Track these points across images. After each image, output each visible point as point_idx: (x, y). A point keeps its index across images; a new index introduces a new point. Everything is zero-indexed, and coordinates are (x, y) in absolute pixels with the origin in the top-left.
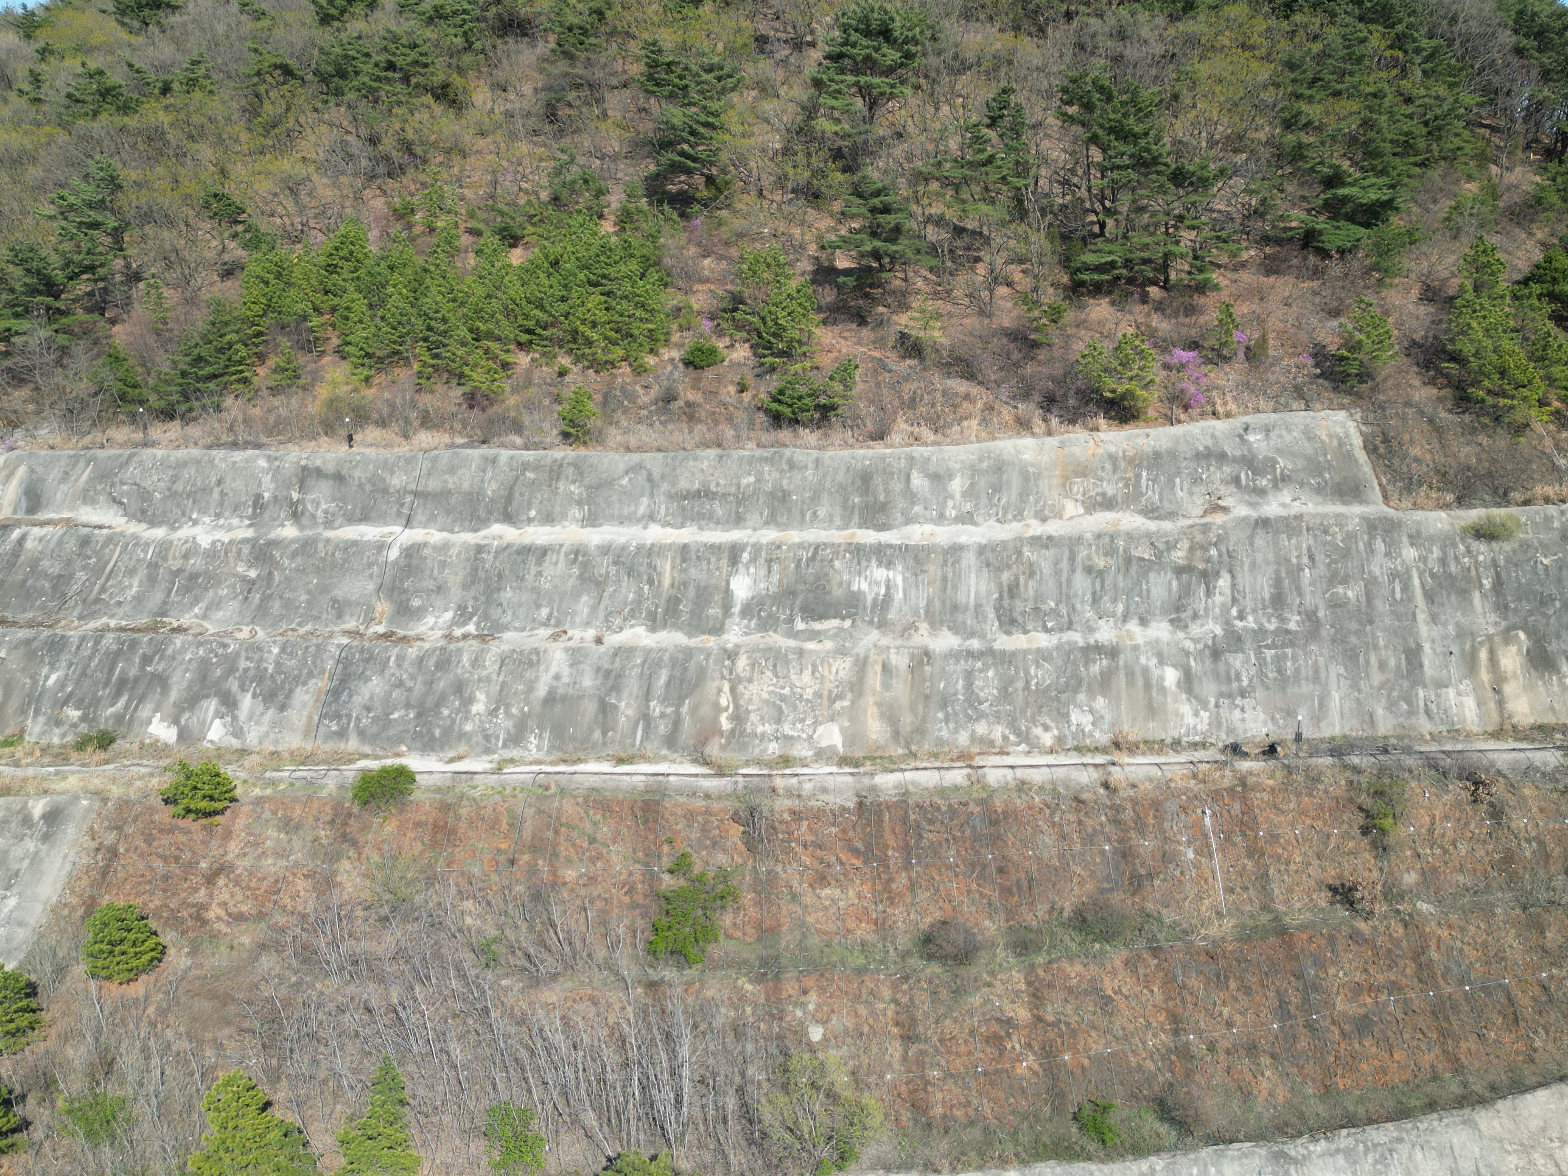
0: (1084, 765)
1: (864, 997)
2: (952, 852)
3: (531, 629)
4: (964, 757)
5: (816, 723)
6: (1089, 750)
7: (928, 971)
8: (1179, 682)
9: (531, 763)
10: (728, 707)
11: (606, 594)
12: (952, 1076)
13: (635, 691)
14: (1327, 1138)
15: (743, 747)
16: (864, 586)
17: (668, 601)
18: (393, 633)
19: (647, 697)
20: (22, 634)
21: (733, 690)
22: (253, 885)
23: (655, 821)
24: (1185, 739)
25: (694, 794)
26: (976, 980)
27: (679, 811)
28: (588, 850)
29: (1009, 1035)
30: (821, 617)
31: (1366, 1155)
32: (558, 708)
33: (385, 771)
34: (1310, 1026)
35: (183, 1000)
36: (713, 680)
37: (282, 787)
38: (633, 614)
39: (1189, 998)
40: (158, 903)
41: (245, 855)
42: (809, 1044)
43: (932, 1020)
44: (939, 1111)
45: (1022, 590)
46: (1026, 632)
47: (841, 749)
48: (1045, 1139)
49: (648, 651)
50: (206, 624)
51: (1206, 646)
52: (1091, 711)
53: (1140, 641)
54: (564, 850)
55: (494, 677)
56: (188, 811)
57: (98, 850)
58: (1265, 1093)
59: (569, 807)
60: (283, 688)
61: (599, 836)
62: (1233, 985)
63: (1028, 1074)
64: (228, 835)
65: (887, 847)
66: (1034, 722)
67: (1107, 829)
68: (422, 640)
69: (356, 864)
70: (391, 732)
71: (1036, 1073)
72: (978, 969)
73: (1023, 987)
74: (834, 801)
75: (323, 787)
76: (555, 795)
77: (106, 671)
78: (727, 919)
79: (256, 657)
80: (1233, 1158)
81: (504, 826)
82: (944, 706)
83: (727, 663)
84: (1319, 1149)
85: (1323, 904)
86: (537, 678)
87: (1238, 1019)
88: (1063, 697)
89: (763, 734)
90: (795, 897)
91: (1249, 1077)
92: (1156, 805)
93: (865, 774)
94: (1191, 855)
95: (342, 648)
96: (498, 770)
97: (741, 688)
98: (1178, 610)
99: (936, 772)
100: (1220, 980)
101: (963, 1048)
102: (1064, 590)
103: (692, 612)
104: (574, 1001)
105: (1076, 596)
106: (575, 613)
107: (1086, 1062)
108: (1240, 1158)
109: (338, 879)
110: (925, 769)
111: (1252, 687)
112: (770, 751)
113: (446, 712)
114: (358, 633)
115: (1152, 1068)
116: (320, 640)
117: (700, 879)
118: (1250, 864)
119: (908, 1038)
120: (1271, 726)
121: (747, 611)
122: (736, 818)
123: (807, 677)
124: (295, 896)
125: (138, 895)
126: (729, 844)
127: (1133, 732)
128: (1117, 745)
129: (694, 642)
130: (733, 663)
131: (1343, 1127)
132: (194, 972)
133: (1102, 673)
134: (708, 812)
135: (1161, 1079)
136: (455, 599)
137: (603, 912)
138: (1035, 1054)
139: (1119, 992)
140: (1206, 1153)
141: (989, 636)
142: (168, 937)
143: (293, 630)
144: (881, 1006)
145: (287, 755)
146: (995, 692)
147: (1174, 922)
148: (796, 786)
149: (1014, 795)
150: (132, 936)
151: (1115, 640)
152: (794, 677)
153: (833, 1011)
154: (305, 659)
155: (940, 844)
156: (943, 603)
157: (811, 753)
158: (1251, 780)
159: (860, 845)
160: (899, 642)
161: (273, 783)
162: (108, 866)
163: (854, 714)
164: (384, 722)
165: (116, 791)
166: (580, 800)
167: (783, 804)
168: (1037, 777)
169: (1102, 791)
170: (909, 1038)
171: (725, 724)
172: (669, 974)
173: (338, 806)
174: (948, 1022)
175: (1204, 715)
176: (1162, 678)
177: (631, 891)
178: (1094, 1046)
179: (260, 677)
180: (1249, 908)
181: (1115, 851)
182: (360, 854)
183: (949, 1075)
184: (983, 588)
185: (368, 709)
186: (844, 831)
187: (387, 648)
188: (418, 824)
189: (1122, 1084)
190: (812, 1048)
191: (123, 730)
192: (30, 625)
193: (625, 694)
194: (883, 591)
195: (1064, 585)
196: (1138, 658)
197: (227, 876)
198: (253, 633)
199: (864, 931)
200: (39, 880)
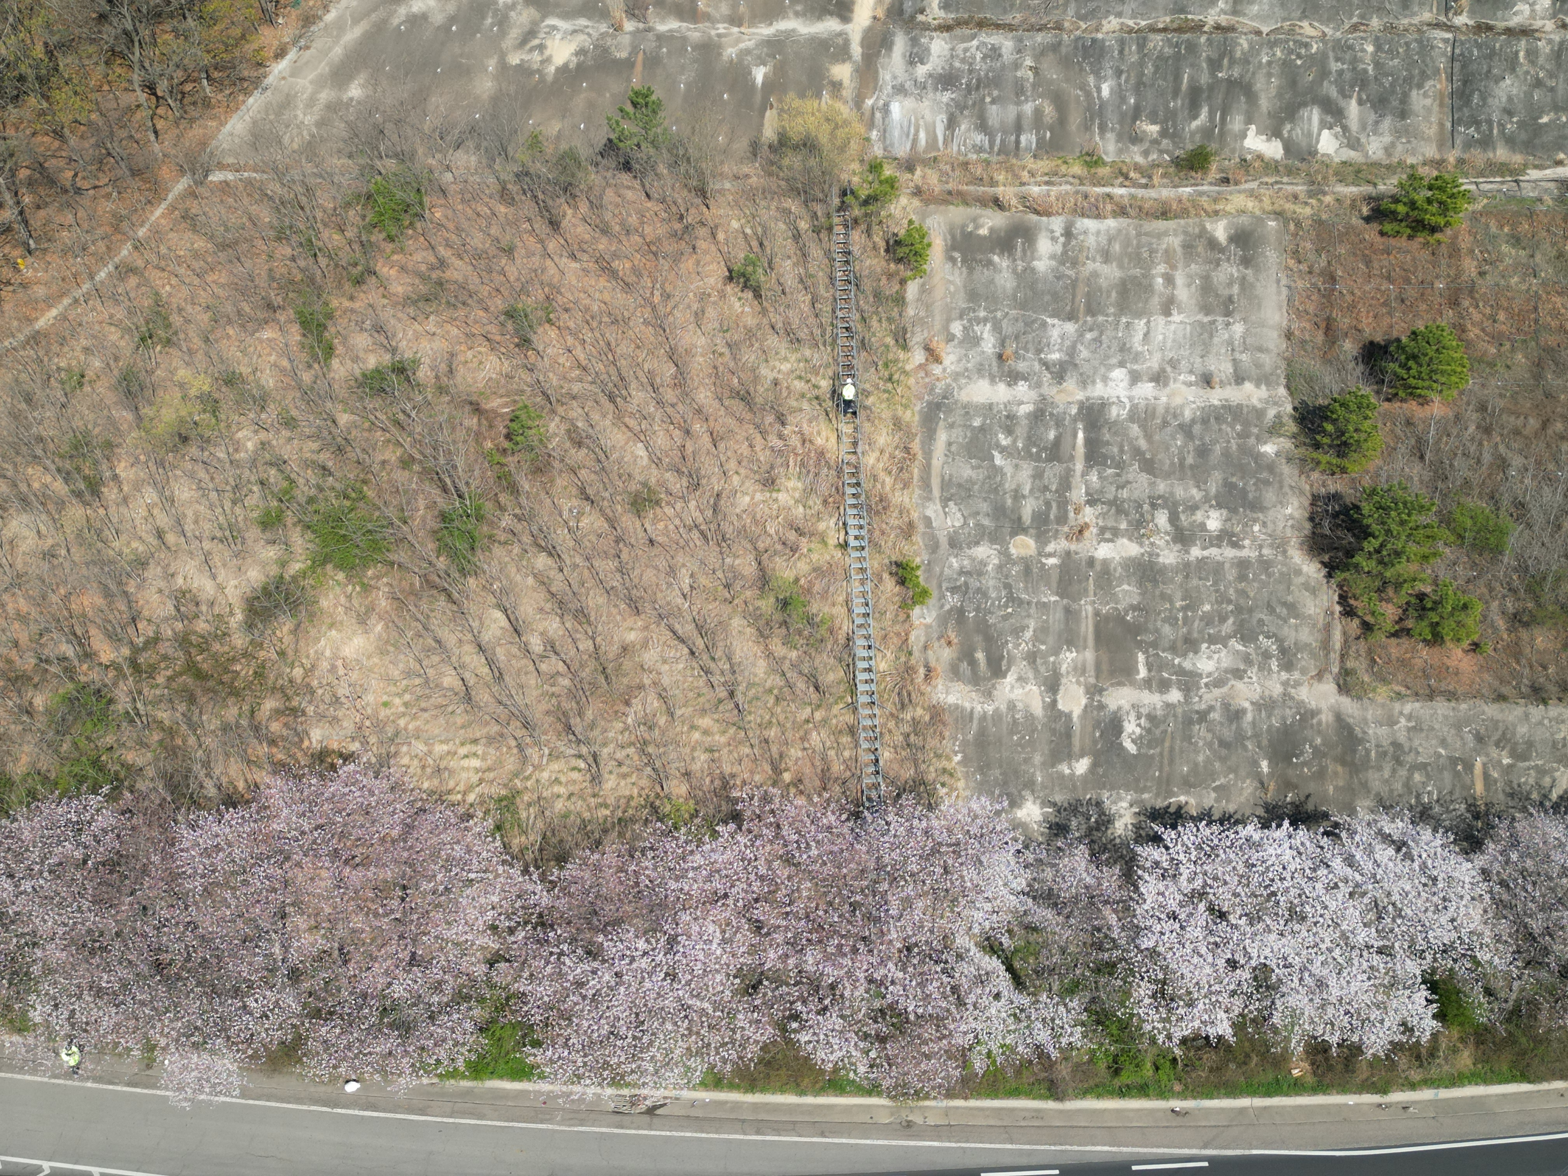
18: (1490, 25)
22: (1504, 304)
40: (1403, 325)
41: (1484, 273)
50: (1249, 21)
57: (1310, 272)
60: (1393, 92)
64: (1455, 253)
68: (1538, 31)
70: (1548, 138)
75: (1538, 200)
77: (1170, 78)
95: (1452, 43)
125: (1378, 317)
132: (1481, 392)
154: (1410, 57)
162: (1330, 290)
164: (1532, 126)
165: (1298, 211)
179: (1361, 81)
191: (1216, 145)
197: (1471, 296)
200: (1259, 306)
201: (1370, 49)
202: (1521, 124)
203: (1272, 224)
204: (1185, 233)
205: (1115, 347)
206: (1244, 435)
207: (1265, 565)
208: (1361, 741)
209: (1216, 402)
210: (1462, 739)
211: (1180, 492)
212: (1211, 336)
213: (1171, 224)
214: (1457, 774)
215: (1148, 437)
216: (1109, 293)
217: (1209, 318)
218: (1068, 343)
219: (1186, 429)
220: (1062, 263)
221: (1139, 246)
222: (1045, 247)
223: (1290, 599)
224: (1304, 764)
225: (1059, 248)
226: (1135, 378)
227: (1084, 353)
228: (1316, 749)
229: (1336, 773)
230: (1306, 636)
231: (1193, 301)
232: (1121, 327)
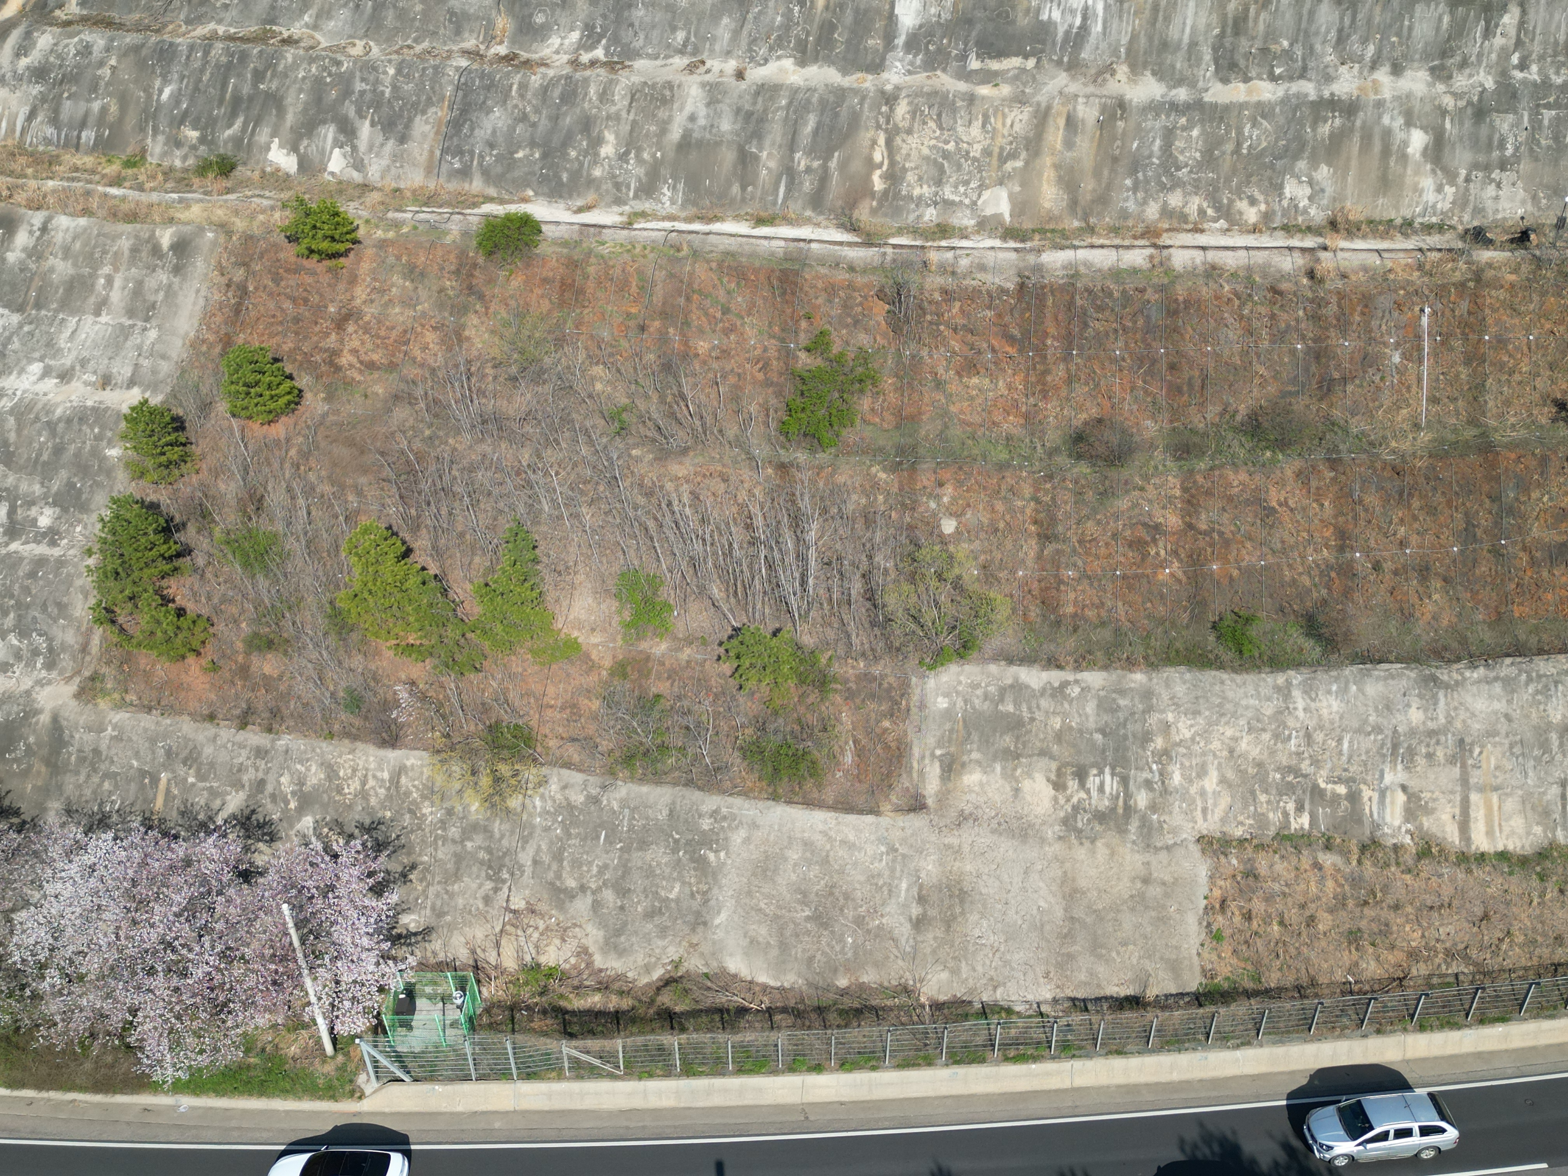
0: (1290, 249)
1: (1003, 494)
2: (1120, 344)
3: (667, 57)
4: (1150, 233)
5: (982, 187)
6: (1300, 230)
7: (1075, 470)
8: (1426, 149)
9: (664, 219)
10: (882, 163)
11: (750, 16)
12: (1089, 578)
13: (779, 139)
14: (1487, 666)
15: (897, 211)
16: (1056, 15)
17: (821, 27)
18: (515, 56)
19: (792, 147)
20: (131, 39)
21: (889, 143)
22: (382, 333)
23: (793, 293)
24: (1419, 220)
25: (837, 265)
26: (1126, 483)
27: (820, 285)
28: (721, 320)
29: (1154, 541)
30: (1000, 54)
31: (1527, 684)
32: (693, 155)
33: (508, 218)
34: (1496, 552)
35: (323, 444)
36: (867, 129)
37: (405, 230)
38: (780, 43)
39: (1363, 514)
40: (291, 345)
41: (372, 301)
42: (941, 535)
43: (1073, 521)
44: (1070, 609)
45: (1251, 24)
46: (1246, 80)
47: (1007, 218)
48: (1179, 645)
49: (795, 91)
50: (318, 36)
51: (1470, 103)
52: (1311, 183)
53: (1387, 94)
54: (696, 318)
55: (624, 114)
56: (312, 251)
57: (228, 286)
58: (1428, 617)
59: (701, 270)
60: (401, 116)
61: (733, 306)
62: (1416, 503)
63: (1171, 581)
64: (353, 280)
65: (1046, 334)
66: (1239, 193)
67: (1303, 326)
68: (546, 65)
69: (484, 319)
70: (517, 173)
71: (1179, 581)
72: (1130, 472)
73: (1178, 493)
74: (993, 280)
75: (446, 233)
76: (686, 258)
77: (219, 87)
78: (865, 403)
79: (372, 78)
80: (1378, 678)
81: (634, 289)
82: (1133, 170)
83: (884, 109)
84: (1475, 675)
85: (1544, 420)
86: (670, 117)
87: (1414, 539)
88: (1279, 164)
89: (920, 197)
90: (939, 384)
91: (1414, 599)
92: (1367, 300)
93: (1031, 250)
94: (1397, 359)
95: (462, 71)
96: (628, 225)
97: (898, 140)
98: (1445, 53)
99: (1113, 252)
100: (1402, 497)
101: (1103, 551)
102: (1304, 25)
103: (848, 42)
104: (704, 476)
105: (1317, 33)
106: (714, 39)
107: (1235, 573)
108: (1385, 679)
109: (467, 333)
110: (1102, 247)
111: (1517, 158)
112: (927, 218)
113: (573, 154)
114: (478, 54)
115: (1308, 583)
116: (437, 62)
117: (839, 360)
118: (1464, 373)
119: (1045, 537)
120: (1529, 207)
121: (913, 43)
122: (881, 295)
123: (976, 130)
124: (425, 348)
125: (272, 335)
126: (872, 323)
127: (1356, 210)
128: (1333, 224)
129: (846, 81)
130: (892, 110)
131: (1508, 655)
132: (332, 418)
133: (1332, 135)
134: (851, 286)
135: (1315, 595)
136: (582, 16)
137: (737, 387)
138: (1180, 561)
139: (1284, 504)
140: (1349, 671)
141: (1201, 84)
142: (304, 381)
143: (410, 47)
144: (1019, 503)
145: (409, 194)
146: (1198, 155)
147: (1363, 433)
148: (951, 261)
149: (1201, 281)
150: (267, 379)
151: (1355, 93)
152: (960, 129)
153: (969, 505)
154: (423, 83)
155: (1107, 334)
156: (1150, 39)
157: (973, 222)
158: (1490, 274)
159: (1016, 332)
160: (1091, 89)
161: (396, 225)
162: (239, 304)
163: (1027, 177)
164: (507, 160)
165: (240, 224)
166: (714, 265)
167: (934, 281)
168: (1231, 261)
169: (1305, 281)
170: (1047, 538)
171: (878, 184)
172: (801, 456)
173: (462, 254)
174: (1090, 524)
175: (1449, 190)
176: (1405, 143)
177: (764, 368)
178: (1247, 557)
179: (377, 102)
180: (1453, 421)
181: (1308, 351)
182: (487, 308)
183: (1085, 576)
184: (1202, 21)
185: (491, 145)
186: (1000, 316)
187: (509, 73)
188: (545, 281)
189: (1271, 596)
190: (943, 540)
191: (242, 155)
192: (138, 28)
193: (767, 143)
194: (1078, 22)
195: (1305, 17)
196: (1380, 117)
197: (356, 322)
198: (368, 50)
199: (1011, 425)
200: (175, 313)
201: (391, 71)
202: (499, 158)
203: (210, 235)
204: (137, 237)
205: (43, 342)
206: (98, 438)
207: (61, 562)
208: (66, 744)
209: (89, 403)
210: (153, 753)
211: (24, 487)
212: (126, 339)
213: (129, 228)
214: (142, 787)
215: (19, 431)
216: (58, 287)
217: (131, 322)
218: (7, 333)
219: (51, 426)
220: (30, 256)
221: (95, 247)
222: (22, 238)
223: (65, 600)
224: (15, 760)
225: (32, 242)
226: (47, 373)
227: (16, 344)
228: (28, 746)
229: (39, 772)
230: (70, 638)
231: (123, 304)
232: (57, 322)
